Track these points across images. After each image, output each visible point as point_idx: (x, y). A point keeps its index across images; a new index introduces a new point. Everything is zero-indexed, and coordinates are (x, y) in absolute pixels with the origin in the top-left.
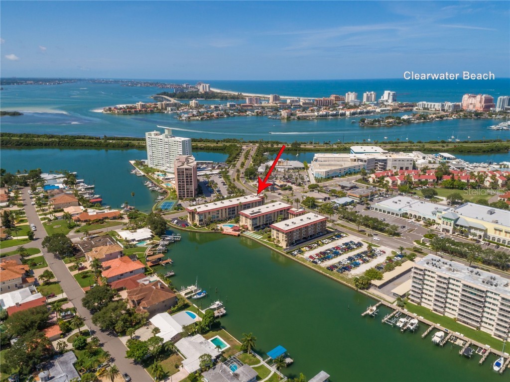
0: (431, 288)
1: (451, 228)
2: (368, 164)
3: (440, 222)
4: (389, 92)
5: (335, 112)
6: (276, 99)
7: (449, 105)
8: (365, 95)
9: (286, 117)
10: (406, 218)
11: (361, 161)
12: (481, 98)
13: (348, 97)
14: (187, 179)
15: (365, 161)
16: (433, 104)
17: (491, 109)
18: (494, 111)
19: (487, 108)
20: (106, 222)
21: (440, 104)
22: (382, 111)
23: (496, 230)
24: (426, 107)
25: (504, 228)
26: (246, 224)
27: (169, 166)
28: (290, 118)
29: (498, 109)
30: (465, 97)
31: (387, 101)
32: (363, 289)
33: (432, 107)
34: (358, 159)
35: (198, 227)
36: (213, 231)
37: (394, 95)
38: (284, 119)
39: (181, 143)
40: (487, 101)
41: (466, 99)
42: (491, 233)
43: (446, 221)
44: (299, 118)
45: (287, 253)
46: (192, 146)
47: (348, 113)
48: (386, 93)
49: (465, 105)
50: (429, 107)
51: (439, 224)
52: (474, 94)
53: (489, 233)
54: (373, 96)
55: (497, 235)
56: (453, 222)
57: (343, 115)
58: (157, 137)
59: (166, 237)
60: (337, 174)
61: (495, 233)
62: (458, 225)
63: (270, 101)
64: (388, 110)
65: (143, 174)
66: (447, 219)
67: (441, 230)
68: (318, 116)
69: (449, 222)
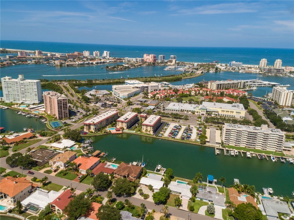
0: (233, 136)
1: (205, 113)
2: (141, 89)
3: (200, 111)
4: (107, 52)
5: (82, 63)
6: (40, 53)
7: (139, 59)
8: (94, 53)
9: (59, 64)
10: (182, 111)
11: (138, 88)
12: (152, 56)
13: (85, 53)
14: (63, 106)
15: (140, 88)
16: (132, 58)
17: (157, 61)
18: (158, 62)
19: (155, 60)
20: (28, 141)
21: (135, 59)
22: (110, 62)
23: (222, 111)
24: (129, 60)
25: (225, 110)
26: (122, 126)
27: (25, 100)
28: (62, 65)
29: (159, 61)
30: (145, 55)
31: (106, 56)
32: (204, 144)
33: (132, 60)
34: (136, 87)
35: (95, 133)
36: (106, 133)
37: (109, 53)
38: (57, 66)
39: (36, 84)
40: (154, 57)
41: (145, 56)
42: (220, 113)
43: (203, 110)
44: (68, 65)
45: (157, 136)
46: (42, 85)
47: (94, 63)
48: (105, 52)
49: (145, 59)
50: (130, 60)
51: (199, 112)
52: (149, 54)
53: (219, 113)
54: (98, 53)
55: (223, 113)
56: (206, 110)
57: (92, 64)
58: (10, 80)
59: (85, 141)
60: (132, 95)
61: (222, 112)
62: (207, 111)
63: (36, 55)
64: (112, 61)
65: (6, 107)
66: (203, 109)
67: (201, 115)
68: (78, 64)
69: (204, 110)
